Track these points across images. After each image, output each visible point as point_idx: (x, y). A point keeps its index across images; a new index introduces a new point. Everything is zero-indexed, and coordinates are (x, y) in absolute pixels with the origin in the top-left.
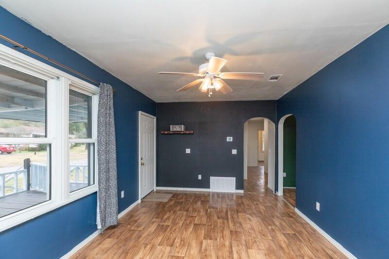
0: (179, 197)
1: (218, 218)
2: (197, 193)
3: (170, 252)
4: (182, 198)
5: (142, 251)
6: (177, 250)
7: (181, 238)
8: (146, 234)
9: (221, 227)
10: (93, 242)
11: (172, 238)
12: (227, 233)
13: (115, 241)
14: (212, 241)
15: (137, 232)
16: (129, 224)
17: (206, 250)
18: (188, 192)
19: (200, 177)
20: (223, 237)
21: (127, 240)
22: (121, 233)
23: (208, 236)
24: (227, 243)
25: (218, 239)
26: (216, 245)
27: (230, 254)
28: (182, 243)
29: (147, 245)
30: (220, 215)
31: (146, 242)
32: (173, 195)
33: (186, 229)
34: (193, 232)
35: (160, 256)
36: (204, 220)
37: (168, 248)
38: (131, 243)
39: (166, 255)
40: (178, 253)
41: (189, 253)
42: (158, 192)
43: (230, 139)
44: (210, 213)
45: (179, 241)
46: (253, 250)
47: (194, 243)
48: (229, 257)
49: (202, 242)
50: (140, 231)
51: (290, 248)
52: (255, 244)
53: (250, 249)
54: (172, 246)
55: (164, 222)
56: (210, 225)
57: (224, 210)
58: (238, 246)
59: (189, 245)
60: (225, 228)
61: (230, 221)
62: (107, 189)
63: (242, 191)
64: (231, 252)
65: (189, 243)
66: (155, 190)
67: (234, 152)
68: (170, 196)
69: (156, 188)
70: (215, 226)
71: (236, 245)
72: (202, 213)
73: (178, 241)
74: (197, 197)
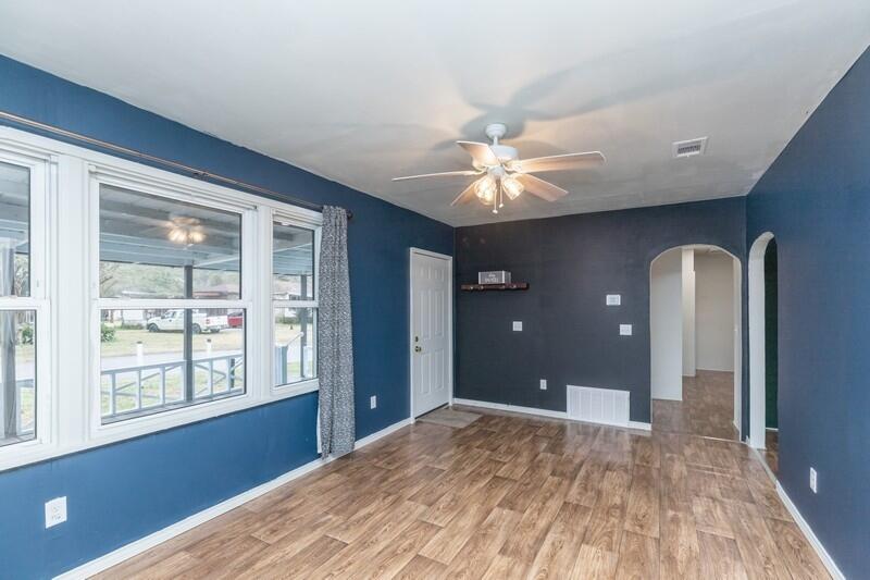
0: (492, 422)
1: (553, 474)
2: (535, 418)
3: (423, 514)
4: (497, 424)
5: (377, 502)
6: (438, 513)
7: (455, 495)
8: (396, 477)
9: (549, 490)
10: (311, 474)
11: (439, 493)
12: (554, 505)
13: (343, 479)
14: (512, 512)
15: (383, 472)
16: (377, 457)
17: (491, 525)
18: (514, 415)
19: (543, 384)
20: (540, 511)
21: (362, 480)
22: (358, 468)
23: (509, 503)
24: (542, 523)
25: (528, 512)
26: (516, 521)
27: (535, 543)
28: (452, 504)
29: (390, 495)
30: (560, 468)
31: (390, 491)
32: (482, 418)
33: (473, 481)
34: (484, 490)
35: (403, 516)
36: (520, 471)
37: (423, 508)
38: (365, 488)
39: (412, 517)
40: (436, 518)
41: (455, 523)
42: (456, 408)
43: (613, 300)
44: (541, 461)
45: (449, 500)
46: (594, 549)
47: (473, 510)
48: (530, 548)
49: (492, 510)
50: (390, 470)
51: (694, 563)
52: (606, 538)
53: (587, 543)
54: (430, 505)
55: (440, 462)
56: (528, 484)
57: (577, 461)
58: (563, 532)
59: (463, 511)
60: (557, 495)
61: (576, 483)
62: (335, 387)
63: (647, 427)
64: (540, 541)
65: (465, 506)
66: (450, 404)
67: (626, 330)
68: (475, 418)
69: (452, 401)
70: (535, 488)
71: (560, 530)
72: (524, 458)
73: (446, 499)
74: (531, 426)
